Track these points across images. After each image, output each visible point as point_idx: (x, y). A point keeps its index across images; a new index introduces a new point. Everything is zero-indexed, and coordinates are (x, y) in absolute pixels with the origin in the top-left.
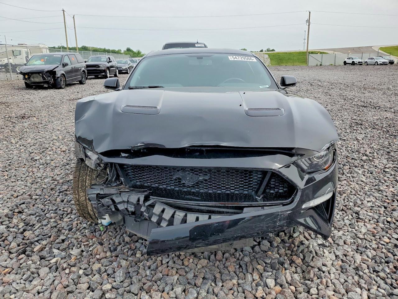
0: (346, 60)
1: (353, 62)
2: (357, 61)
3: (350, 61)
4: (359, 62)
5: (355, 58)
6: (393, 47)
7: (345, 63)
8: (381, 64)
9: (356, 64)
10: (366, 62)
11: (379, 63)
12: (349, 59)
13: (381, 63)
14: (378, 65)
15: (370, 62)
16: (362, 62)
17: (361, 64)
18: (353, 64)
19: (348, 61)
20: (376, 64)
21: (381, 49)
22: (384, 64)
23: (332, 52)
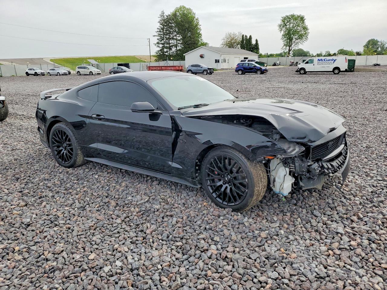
0: (27, 71)
1: (36, 73)
2: (39, 71)
3: (33, 72)
4: (41, 73)
5: (37, 70)
6: (61, 59)
7: (27, 74)
8: (63, 75)
9: (39, 74)
10: (49, 73)
11: (61, 73)
12: (31, 69)
13: (62, 73)
14: (60, 75)
15: (52, 73)
16: (44, 73)
17: (44, 75)
18: (36, 74)
19: (30, 72)
20: (59, 75)
21: (51, 60)
22: (65, 74)
23: (7, 63)
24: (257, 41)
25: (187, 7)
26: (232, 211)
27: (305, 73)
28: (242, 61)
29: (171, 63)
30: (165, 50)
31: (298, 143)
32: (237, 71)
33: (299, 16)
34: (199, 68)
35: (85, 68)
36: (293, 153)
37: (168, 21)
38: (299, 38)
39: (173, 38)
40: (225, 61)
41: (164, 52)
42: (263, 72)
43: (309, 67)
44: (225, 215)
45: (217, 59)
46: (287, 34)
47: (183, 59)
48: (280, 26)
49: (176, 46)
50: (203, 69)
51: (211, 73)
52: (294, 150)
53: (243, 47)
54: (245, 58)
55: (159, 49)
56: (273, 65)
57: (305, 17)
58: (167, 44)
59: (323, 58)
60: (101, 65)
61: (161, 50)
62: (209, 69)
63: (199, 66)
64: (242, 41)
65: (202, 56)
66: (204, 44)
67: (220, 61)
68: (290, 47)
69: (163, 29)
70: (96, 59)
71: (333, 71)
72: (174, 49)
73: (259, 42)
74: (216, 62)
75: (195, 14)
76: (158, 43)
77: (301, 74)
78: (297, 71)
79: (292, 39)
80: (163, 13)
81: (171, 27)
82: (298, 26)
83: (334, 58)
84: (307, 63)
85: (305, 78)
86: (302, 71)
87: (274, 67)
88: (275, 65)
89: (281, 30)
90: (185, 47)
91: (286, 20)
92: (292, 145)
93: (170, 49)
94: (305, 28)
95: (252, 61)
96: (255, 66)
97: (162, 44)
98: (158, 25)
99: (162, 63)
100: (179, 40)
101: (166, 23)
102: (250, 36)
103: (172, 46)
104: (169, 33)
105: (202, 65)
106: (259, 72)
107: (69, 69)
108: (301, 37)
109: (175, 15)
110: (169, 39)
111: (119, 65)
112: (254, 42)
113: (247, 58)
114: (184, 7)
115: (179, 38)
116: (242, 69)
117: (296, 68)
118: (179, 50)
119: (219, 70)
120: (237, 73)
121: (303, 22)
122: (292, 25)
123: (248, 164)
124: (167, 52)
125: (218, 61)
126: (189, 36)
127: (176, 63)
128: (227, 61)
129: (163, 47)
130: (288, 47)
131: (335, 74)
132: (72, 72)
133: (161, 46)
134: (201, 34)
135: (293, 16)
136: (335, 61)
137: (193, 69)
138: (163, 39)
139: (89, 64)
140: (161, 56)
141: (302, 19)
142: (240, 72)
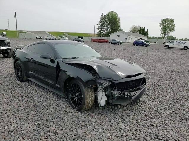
0: (37, 37)
2: (42, 37)
9: (42, 39)
10: (46, 38)
11: (51, 39)
17: (44, 39)
18: (40, 38)
19: (38, 37)
21: (48, 33)
23: (29, 32)
24: (147, 30)
25: (114, 12)
26: (77, 111)
27: (169, 48)
28: (138, 39)
29: (103, 38)
30: (102, 32)
31: (109, 81)
32: (134, 44)
33: (170, 19)
34: (115, 41)
35: (62, 37)
36: (105, 85)
37: (104, 18)
38: (170, 30)
39: (106, 26)
40: (129, 39)
41: (101, 33)
42: (147, 46)
43: (171, 45)
44: (72, 112)
45: (126, 38)
46: (164, 28)
47: (109, 36)
48: (160, 24)
49: (107, 30)
50: (117, 42)
51: (121, 44)
52: (106, 84)
53: (140, 33)
54: (140, 38)
55: (99, 31)
56: (154, 43)
57: (174, 20)
58: (103, 29)
59: (179, 41)
60: (71, 36)
61: (99, 32)
62: (120, 42)
63: (115, 40)
64: (140, 30)
65: (118, 36)
66: (121, 30)
67: (127, 39)
68: (164, 34)
69: (102, 22)
70: (68, 33)
71: (184, 48)
72: (106, 31)
73: (148, 31)
74: (125, 39)
75: (118, 15)
76: (99, 28)
77: (166, 48)
78: (164, 47)
79: (166, 31)
80: (103, 14)
81: (106, 21)
82: (170, 24)
83: (185, 41)
84: (170, 43)
85: (169, 50)
86: (168, 47)
87: (155, 44)
88: (155, 43)
89: (160, 26)
90: (111, 31)
91: (164, 21)
92: (106, 81)
93: (104, 31)
94: (174, 26)
95: (143, 40)
96: (143, 43)
97: (101, 29)
98: (100, 20)
99: (99, 38)
100: (109, 27)
101: (103, 19)
102: (144, 28)
103: (105, 30)
104: (104, 24)
105: (117, 40)
106: (145, 46)
107: (55, 37)
108: (171, 30)
109: (108, 15)
110: (104, 26)
111: (79, 37)
112: (146, 31)
113: (141, 38)
114: (113, 12)
115: (109, 26)
116: (137, 43)
117: (164, 45)
118: (109, 32)
119: (126, 43)
120: (134, 45)
121: (173, 23)
122: (167, 23)
123: (84, 88)
124: (102, 33)
125: (126, 39)
126: (114, 26)
127: (106, 38)
128: (131, 39)
129: (101, 30)
130: (163, 35)
131: (185, 49)
132: (57, 38)
133: (100, 29)
134: (120, 25)
135: (167, 19)
136: (185, 43)
137: (112, 41)
138: (101, 27)
139: (65, 36)
140: (100, 34)
141: (172, 21)
142: (135, 45)
